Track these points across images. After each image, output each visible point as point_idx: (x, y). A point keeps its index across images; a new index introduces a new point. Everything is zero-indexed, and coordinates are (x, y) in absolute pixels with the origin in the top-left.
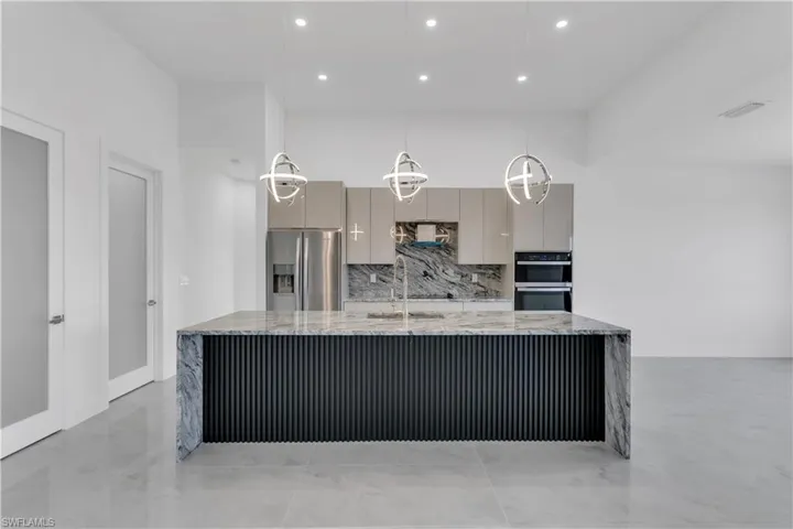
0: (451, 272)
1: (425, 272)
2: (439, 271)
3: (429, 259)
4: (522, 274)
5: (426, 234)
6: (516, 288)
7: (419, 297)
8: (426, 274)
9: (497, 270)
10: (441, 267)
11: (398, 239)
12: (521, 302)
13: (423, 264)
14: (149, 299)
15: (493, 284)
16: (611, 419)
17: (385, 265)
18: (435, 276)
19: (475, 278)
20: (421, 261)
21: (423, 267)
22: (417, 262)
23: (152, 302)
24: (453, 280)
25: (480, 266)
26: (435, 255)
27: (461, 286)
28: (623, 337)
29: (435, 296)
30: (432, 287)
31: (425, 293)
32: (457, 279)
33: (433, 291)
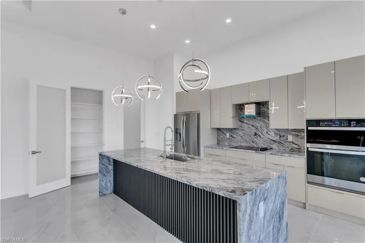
0: (272, 133)
2: (264, 133)
3: (257, 124)
6: (308, 148)
8: (256, 134)
10: (266, 130)
13: (254, 128)
14: (142, 140)
17: (234, 129)
18: (261, 135)
19: (290, 138)
20: (253, 126)
21: (254, 130)
22: (251, 127)
23: (142, 141)
24: (274, 139)
25: (295, 130)
26: (261, 123)
27: (280, 143)
30: (259, 142)
31: (255, 145)
32: (277, 138)
33: (260, 145)
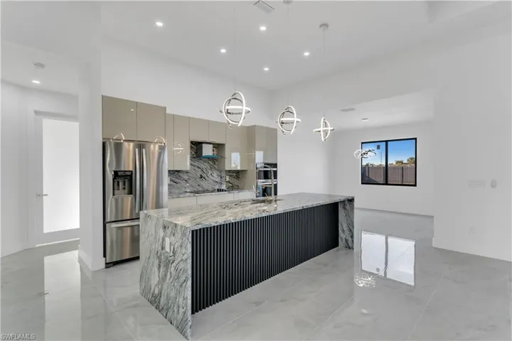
0: (215, 175)
1: (201, 175)
2: (209, 175)
3: (203, 166)
7: (197, 192)
8: (201, 177)
9: (238, 174)
10: (210, 172)
11: (192, 149)
13: (199, 170)
17: (176, 171)
18: (206, 178)
19: (228, 178)
20: (198, 167)
21: (200, 172)
22: (196, 169)
24: (217, 180)
25: (229, 172)
26: (207, 164)
27: (221, 183)
28: (351, 200)
29: (207, 191)
30: (205, 185)
31: (201, 189)
32: (219, 179)
33: (206, 187)
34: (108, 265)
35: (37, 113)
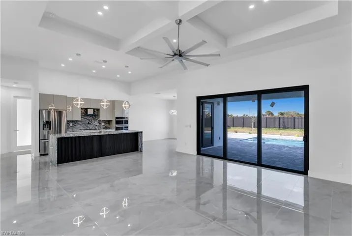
0: (96, 122)
2: (93, 122)
3: (90, 119)
4: (117, 123)
5: (90, 112)
6: (116, 126)
8: (89, 123)
9: (109, 122)
11: (82, 111)
12: (117, 129)
15: (108, 126)
16: (139, 147)
17: (76, 121)
18: (91, 123)
19: (103, 124)
21: (88, 121)
22: (86, 119)
25: (104, 121)
26: (92, 118)
27: (99, 126)
28: (141, 132)
30: (91, 127)
31: (88, 128)
32: (98, 124)
33: (91, 128)
34: (41, 155)
35: (14, 97)
